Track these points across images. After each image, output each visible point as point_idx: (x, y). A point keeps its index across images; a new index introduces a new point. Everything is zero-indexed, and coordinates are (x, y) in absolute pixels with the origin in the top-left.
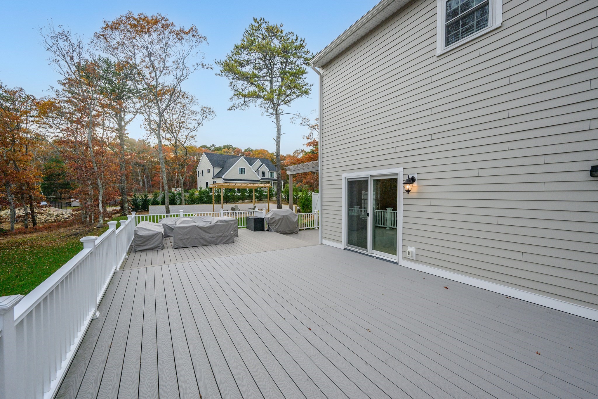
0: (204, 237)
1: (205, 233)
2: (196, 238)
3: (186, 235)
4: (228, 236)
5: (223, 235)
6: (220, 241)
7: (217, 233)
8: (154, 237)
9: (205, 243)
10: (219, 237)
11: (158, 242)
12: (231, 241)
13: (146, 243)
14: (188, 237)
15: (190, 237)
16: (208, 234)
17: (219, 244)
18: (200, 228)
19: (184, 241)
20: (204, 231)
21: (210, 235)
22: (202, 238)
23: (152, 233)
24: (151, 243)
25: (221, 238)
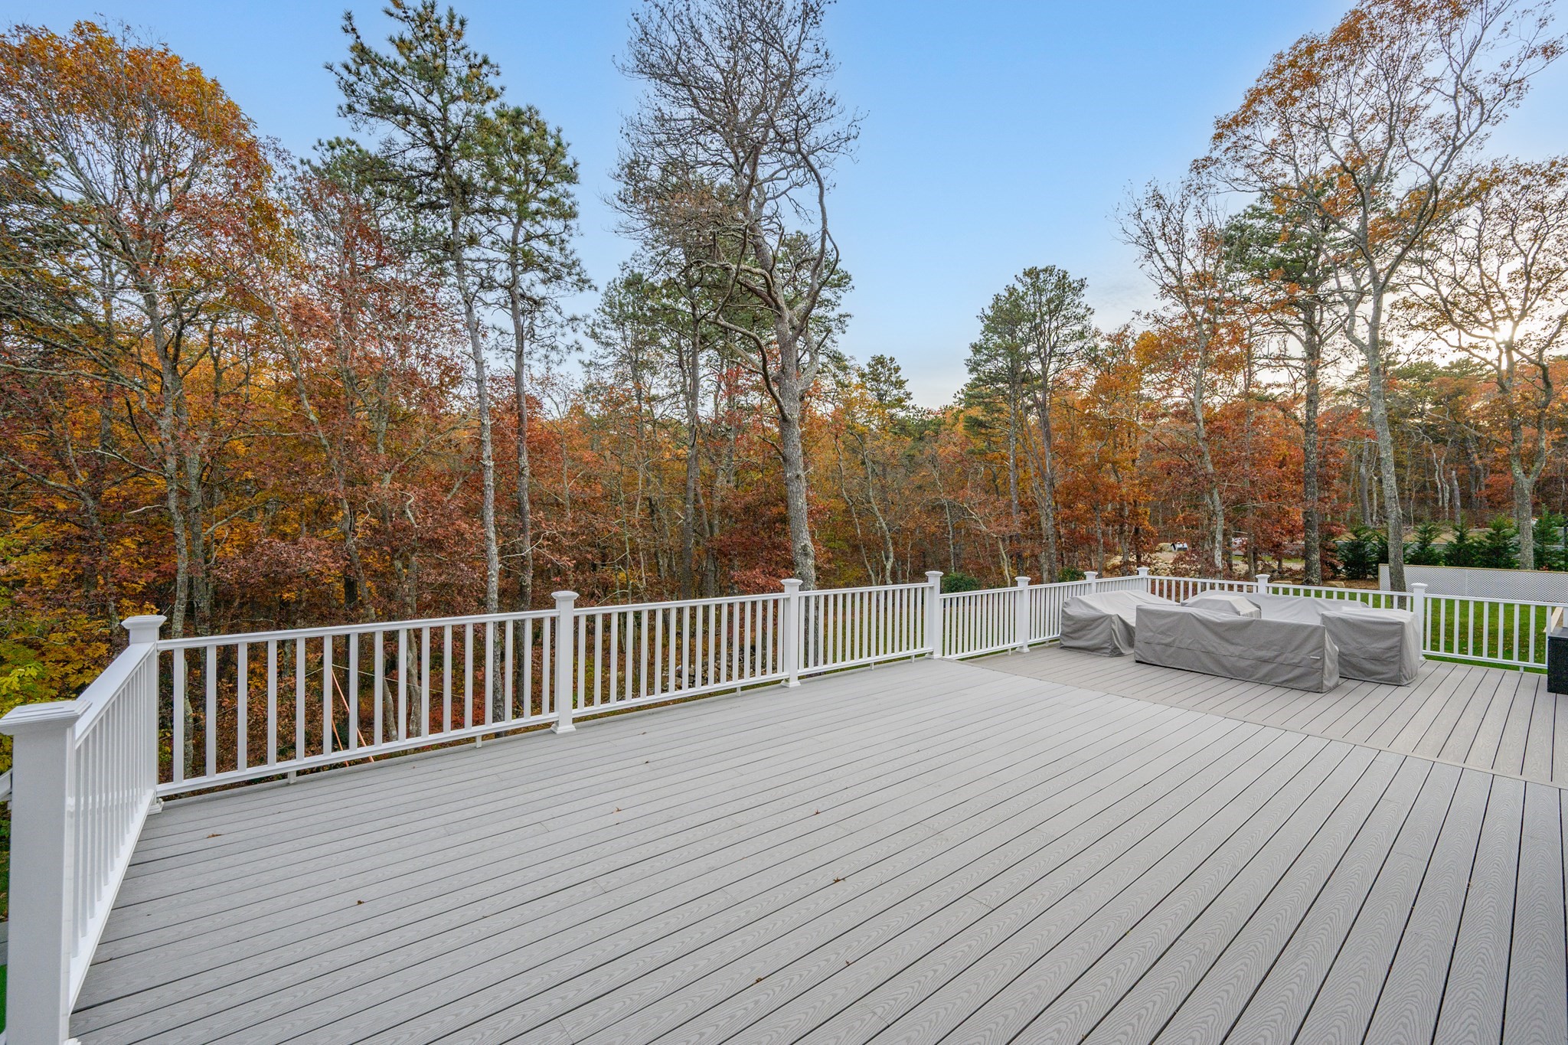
0: (1213, 650)
1: (1218, 641)
2: (1191, 647)
3: (1162, 633)
4: (1296, 666)
5: (1280, 659)
6: (1265, 676)
7: (1260, 648)
8: (1096, 623)
9: (1217, 670)
10: (1266, 661)
11: (1103, 637)
12: (1309, 683)
13: (1081, 633)
14: (1168, 640)
15: (1174, 641)
16: (1226, 645)
17: (1261, 681)
18: (1205, 623)
19: (1158, 648)
20: (1216, 634)
21: (1232, 648)
22: (1208, 653)
23: (1092, 613)
24: (1089, 636)
25: (1271, 666)
